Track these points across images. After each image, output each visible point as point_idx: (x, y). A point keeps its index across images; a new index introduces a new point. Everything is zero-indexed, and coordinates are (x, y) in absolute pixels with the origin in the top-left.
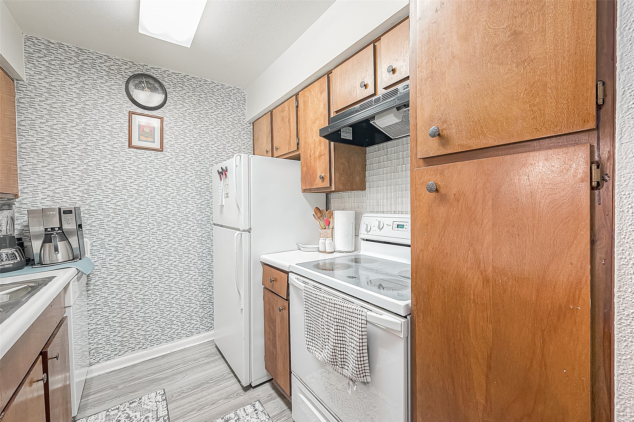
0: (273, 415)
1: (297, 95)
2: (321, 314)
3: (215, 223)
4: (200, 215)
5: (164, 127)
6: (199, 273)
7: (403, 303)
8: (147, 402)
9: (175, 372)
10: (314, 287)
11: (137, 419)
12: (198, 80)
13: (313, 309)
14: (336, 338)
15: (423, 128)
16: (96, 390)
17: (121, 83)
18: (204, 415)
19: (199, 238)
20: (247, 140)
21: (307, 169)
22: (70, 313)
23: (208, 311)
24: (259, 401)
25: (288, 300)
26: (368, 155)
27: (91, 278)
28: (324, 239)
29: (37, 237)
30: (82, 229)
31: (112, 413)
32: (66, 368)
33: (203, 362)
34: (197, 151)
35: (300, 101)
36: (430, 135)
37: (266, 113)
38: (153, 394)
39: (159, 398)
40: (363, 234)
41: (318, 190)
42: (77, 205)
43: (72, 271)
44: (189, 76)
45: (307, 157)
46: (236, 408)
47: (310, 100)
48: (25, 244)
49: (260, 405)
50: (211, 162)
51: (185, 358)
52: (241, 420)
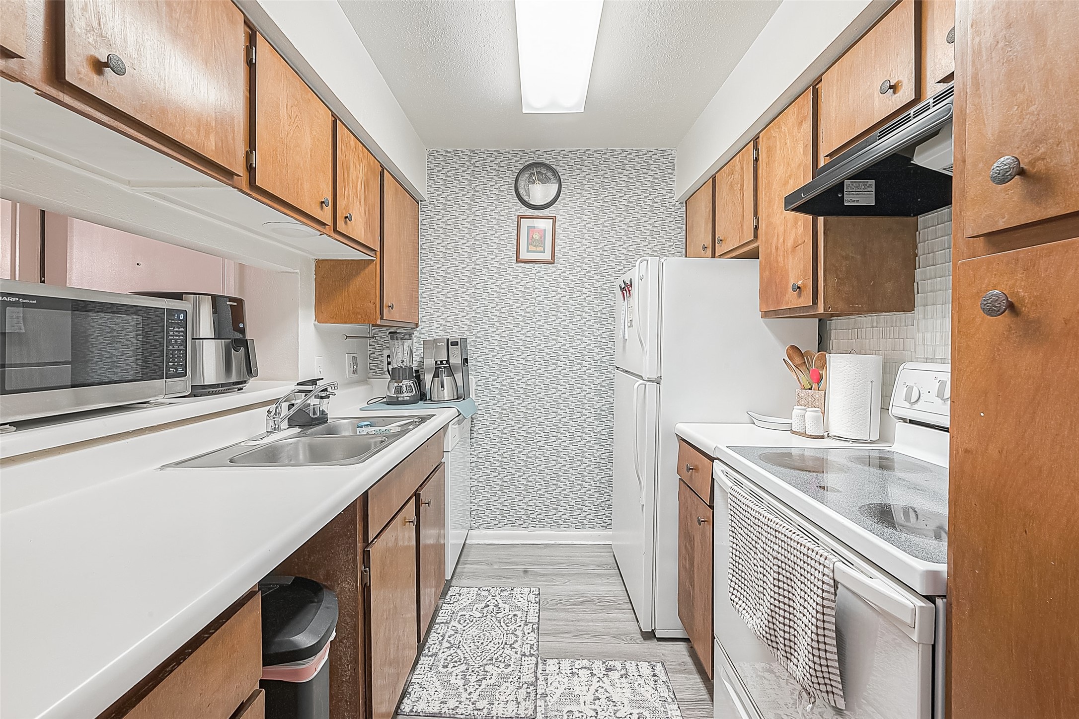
0: (682, 697)
1: (756, 139)
2: (754, 543)
3: (617, 366)
4: (599, 353)
5: (556, 230)
6: (595, 439)
7: (923, 566)
8: (519, 597)
9: (556, 571)
10: (752, 493)
11: (504, 612)
12: (602, 153)
13: (742, 532)
14: (776, 596)
15: (981, 165)
16: (473, 559)
17: (510, 180)
18: (581, 646)
19: (597, 387)
20: (676, 232)
21: (770, 273)
22: (448, 459)
23: (606, 499)
24: (663, 665)
25: (712, 507)
26: (922, 234)
27: (475, 424)
28: (804, 410)
29: (429, 370)
30: (467, 363)
31: (483, 593)
32: (440, 522)
33: (593, 572)
34: (598, 259)
35: (762, 148)
36: (994, 179)
37: (706, 182)
38: (526, 590)
39: (532, 597)
40: (899, 406)
41: (793, 313)
42: (465, 336)
43: (453, 412)
44: (590, 150)
45: (771, 251)
46: (625, 658)
47: (778, 143)
48: (421, 377)
49: (663, 672)
50: (617, 272)
51: (571, 557)
52: (630, 678)
